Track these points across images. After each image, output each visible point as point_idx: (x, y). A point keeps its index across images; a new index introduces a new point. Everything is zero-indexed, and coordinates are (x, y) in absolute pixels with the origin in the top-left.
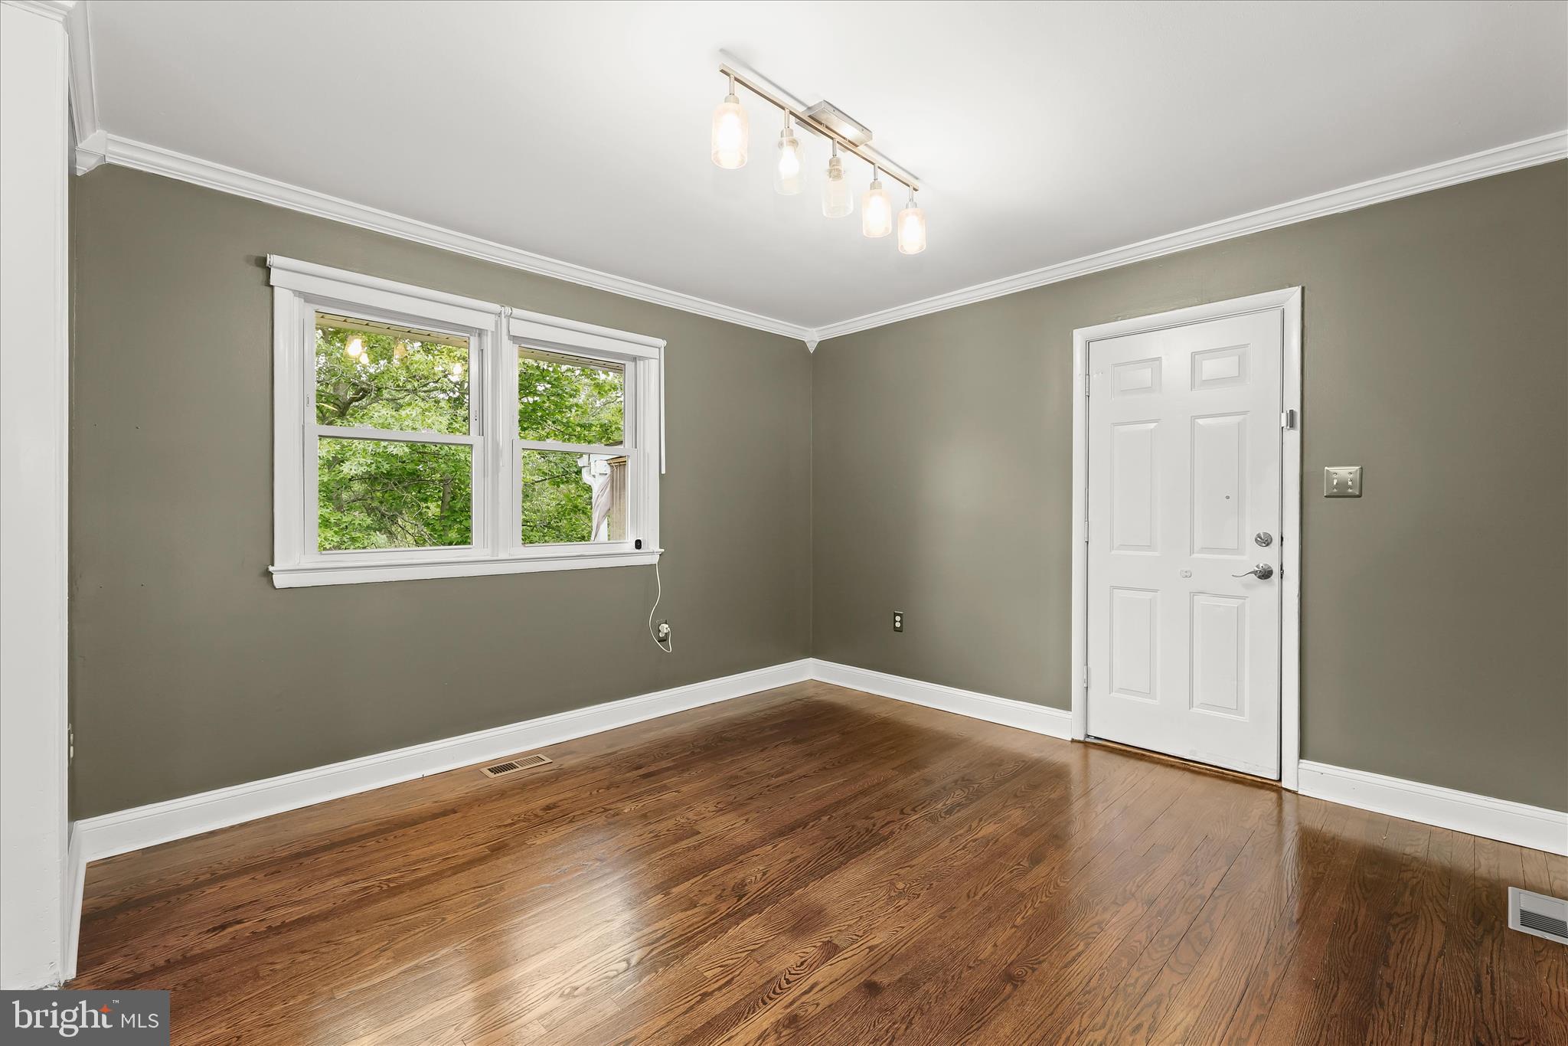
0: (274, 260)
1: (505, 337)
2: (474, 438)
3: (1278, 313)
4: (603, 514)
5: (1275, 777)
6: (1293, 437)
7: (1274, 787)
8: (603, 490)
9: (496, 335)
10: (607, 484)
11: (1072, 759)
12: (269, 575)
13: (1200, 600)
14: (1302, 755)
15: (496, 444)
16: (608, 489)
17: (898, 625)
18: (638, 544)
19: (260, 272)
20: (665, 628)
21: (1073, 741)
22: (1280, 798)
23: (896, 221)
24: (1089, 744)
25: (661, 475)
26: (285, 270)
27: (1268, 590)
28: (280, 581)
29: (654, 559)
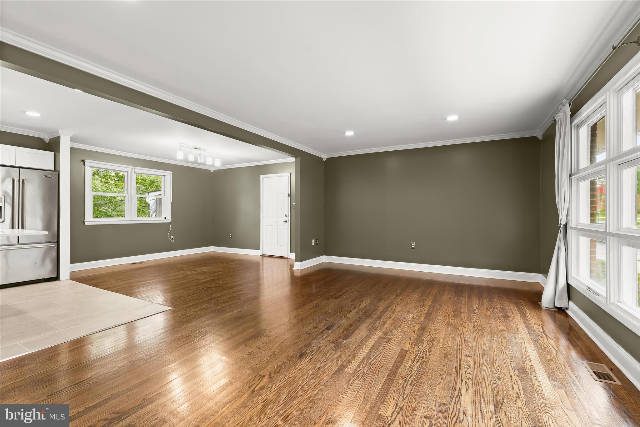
0: (85, 161)
1: (134, 173)
2: (125, 194)
3: (287, 177)
4: (153, 212)
5: (287, 256)
6: (289, 198)
7: (287, 258)
8: (154, 204)
9: (131, 173)
10: (155, 203)
11: (260, 260)
12: (84, 222)
13: (278, 226)
14: (290, 252)
15: (131, 196)
16: (155, 204)
17: (230, 236)
18: (165, 218)
19: (83, 163)
20: (172, 237)
21: (260, 256)
22: (288, 260)
23: (214, 161)
24: (263, 256)
25: (171, 202)
26: (88, 163)
27: (287, 224)
28: (86, 223)
29: (170, 221)
